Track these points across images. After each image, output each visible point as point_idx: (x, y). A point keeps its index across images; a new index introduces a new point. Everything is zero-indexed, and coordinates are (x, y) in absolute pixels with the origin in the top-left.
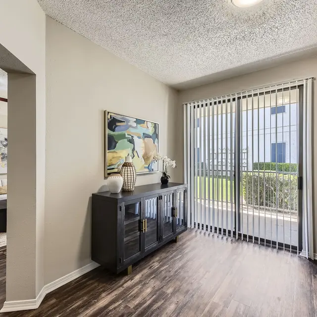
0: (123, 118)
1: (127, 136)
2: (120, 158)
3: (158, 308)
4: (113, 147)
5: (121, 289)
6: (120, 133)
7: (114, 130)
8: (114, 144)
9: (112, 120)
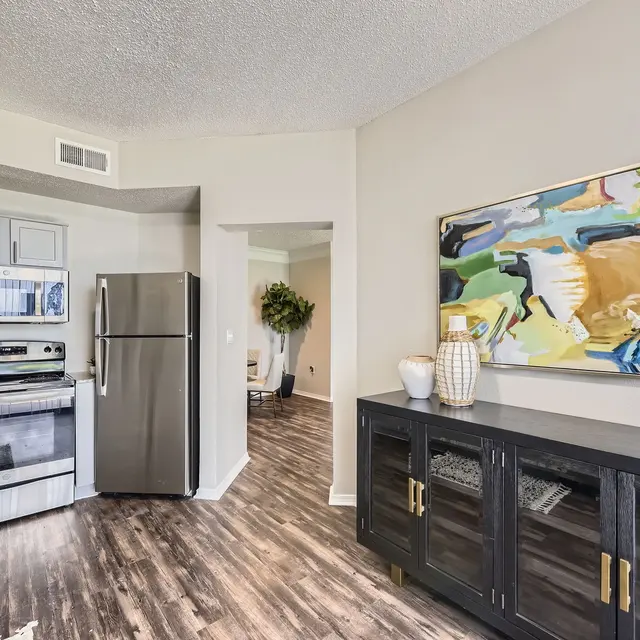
0: (483, 216)
1: (497, 258)
2: (476, 322)
3: (283, 617)
4: (453, 294)
5: (349, 571)
6: (474, 255)
7: (456, 256)
8: (456, 286)
9: (452, 232)
